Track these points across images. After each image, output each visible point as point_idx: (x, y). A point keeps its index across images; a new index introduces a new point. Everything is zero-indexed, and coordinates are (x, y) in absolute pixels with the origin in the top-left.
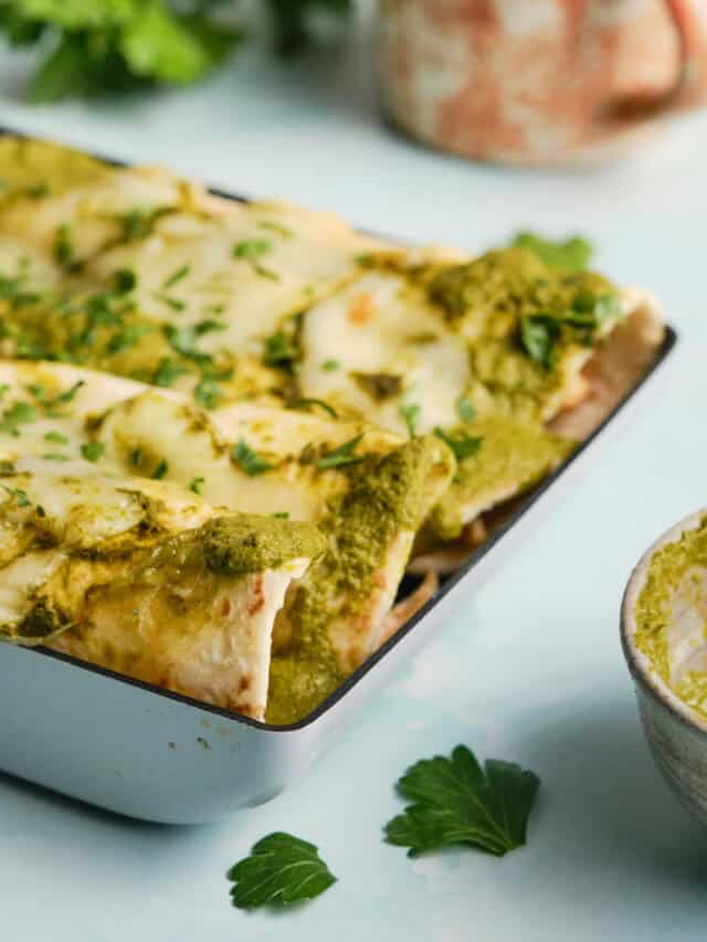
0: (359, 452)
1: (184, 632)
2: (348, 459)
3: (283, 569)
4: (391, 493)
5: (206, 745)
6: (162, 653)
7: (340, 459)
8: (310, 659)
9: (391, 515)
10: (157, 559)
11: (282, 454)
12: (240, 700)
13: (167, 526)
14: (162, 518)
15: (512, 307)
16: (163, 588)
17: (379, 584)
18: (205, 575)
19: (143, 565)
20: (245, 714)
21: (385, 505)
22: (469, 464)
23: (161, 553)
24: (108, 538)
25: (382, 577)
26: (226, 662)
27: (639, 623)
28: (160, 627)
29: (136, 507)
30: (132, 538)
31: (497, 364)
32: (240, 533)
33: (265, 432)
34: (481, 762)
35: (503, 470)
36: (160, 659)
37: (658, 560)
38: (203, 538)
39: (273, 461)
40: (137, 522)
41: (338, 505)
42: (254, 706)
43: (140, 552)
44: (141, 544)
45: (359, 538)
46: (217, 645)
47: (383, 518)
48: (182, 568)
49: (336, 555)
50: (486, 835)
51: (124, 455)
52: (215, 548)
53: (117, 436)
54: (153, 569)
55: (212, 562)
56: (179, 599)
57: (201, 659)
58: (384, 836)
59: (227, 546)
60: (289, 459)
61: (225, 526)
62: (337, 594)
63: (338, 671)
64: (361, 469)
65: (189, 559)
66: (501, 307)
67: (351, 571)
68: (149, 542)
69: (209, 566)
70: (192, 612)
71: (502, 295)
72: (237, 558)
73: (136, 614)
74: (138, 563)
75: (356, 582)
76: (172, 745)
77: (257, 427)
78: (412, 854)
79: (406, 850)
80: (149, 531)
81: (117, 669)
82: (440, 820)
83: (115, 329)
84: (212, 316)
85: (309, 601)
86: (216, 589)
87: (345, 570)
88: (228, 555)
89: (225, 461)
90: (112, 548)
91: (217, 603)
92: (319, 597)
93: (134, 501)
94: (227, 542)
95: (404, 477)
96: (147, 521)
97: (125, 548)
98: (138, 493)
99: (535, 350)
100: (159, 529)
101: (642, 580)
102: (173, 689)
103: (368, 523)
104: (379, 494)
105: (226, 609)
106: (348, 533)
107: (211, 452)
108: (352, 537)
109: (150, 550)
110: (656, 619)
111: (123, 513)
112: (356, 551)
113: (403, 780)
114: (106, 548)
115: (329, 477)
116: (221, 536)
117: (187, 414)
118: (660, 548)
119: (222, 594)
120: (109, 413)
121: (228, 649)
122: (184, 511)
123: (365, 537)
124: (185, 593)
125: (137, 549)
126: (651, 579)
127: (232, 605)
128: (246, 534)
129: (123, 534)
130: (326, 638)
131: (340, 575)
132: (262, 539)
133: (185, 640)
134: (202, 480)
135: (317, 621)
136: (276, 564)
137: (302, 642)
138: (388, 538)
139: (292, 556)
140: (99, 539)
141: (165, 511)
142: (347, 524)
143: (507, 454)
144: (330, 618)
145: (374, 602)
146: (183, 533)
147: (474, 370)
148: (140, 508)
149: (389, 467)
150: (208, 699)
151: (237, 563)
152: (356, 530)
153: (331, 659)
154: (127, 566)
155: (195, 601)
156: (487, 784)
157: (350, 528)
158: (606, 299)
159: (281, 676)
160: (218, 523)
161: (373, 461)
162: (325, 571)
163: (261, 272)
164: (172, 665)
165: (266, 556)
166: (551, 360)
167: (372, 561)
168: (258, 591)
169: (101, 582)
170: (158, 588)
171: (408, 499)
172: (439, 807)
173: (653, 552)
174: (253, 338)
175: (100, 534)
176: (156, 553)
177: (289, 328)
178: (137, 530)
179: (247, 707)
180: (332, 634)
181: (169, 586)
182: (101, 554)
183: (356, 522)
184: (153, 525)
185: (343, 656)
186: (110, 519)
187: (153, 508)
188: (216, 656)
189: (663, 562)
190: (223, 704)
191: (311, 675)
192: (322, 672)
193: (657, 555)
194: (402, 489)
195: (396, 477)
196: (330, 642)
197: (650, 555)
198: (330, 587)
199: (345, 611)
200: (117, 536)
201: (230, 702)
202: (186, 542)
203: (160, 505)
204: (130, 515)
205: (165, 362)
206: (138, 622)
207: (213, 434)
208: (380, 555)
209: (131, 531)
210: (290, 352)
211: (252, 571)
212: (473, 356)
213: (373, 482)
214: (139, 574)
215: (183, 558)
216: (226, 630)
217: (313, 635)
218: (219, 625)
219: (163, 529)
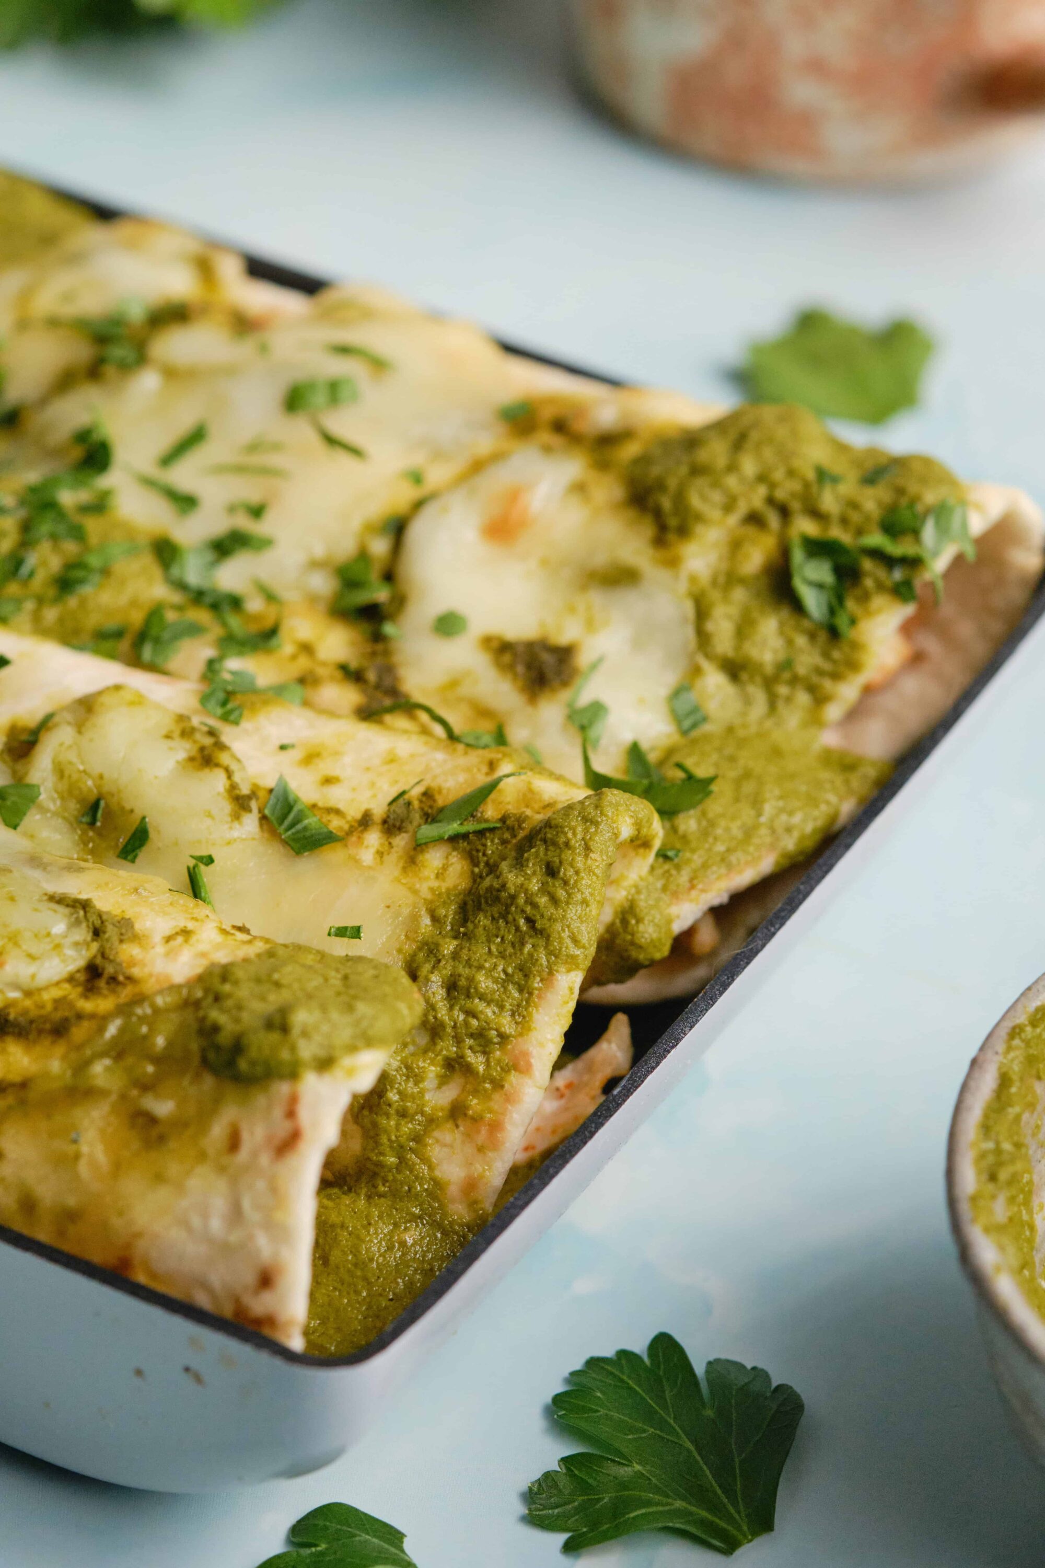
0: (490, 812)
1: (159, 1178)
2: (470, 827)
3: (338, 1072)
4: (543, 900)
5: (198, 1379)
6: (121, 1214)
7: (455, 827)
8: (395, 1194)
9: (542, 942)
10: (115, 1040)
11: (354, 813)
12: (259, 1305)
13: (136, 972)
14: (128, 952)
15: (773, 520)
16: (123, 1097)
17: (520, 1065)
18: (197, 1076)
19: (88, 1052)
20: (266, 1331)
21: (530, 921)
22: (689, 823)
23: (122, 1030)
24: (28, 993)
25: (526, 1055)
26: (234, 1238)
27: (979, 1172)
28: (117, 1168)
29: (82, 934)
30: (72, 993)
31: (744, 629)
32: (263, 998)
33: (325, 767)
34: (699, 1369)
35: (749, 833)
36: (117, 1222)
37: (1017, 1042)
38: (197, 1004)
39: (335, 824)
40: (81, 963)
41: (449, 913)
42: (283, 1317)
43: (85, 1024)
44: (87, 1006)
45: (484, 983)
46: (219, 1204)
47: (528, 947)
48: (157, 1060)
49: (443, 1013)
50: (704, 1514)
51: (73, 806)
52: (216, 1029)
53: (60, 771)
54: (107, 1062)
55: (211, 1056)
56: (151, 1120)
57: (189, 1229)
58: (522, 1510)
59: (237, 1028)
60: (365, 821)
61: (236, 983)
62: (443, 1081)
63: (445, 1215)
64: (492, 846)
65: (170, 1044)
66: (754, 519)
67: (469, 1042)
68: (102, 1004)
69: (205, 1062)
70: (173, 1144)
71: (757, 498)
72: (253, 1053)
73: (75, 1141)
74: (79, 1047)
75: (477, 1061)
76: (139, 1373)
77: (311, 758)
78: (570, 1548)
79: (562, 1537)
80: (102, 983)
81: (43, 1235)
82: (623, 1485)
83: (71, 547)
84: (243, 523)
85: (393, 1096)
86: (217, 1102)
87: (458, 1040)
88: (238, 1047)
89: (250, 822)
90: (34, 1013)
91: (218, 1131)
92: (411, 1088)
93: (77, 922)
94: (237, 1021)
95: (567, 872)
96: (99, 961)
97: (58, 1015)
98: (85, 905)
99: (812, 600)
100: (121, 978)
101: (987, 1083)
102: (141, 1278)
103: (502, 955)
104: (521, 900)
105: (234, 1143)
106: (464, 971)
107: (227, 807)
108: (471, 980)
109: (102, 1021)
110: (1013, 1160)
111: (58, 947)
112: (479, 1005)
113: (558, 1400)
114: (25, 1012)
115: (434, 858)
116: (229, 1003)
117: (187, 733)
118: (1021, 1018)
119: (228, 1114)
120: (46, 724)
121: (236, 1215)
122: (168, 939)
123: (495, 981)
124: (163, 1108)
125: (80, 1016)
126: (1004, 1081)
127: (245, 1136)
128: (275, 999)
129: (57, 984)
130: (425, 1160)
131: (448, 1048)
132: (301, 1018)
133: (163, 1194)
134: (209, 860)
135: (407, 1128)
136: (325, 1064)
137: (380, 1165)
138: (536, 983)
139: (352, 1049)
140: (14, 995)
141: (136, 938)
142: (464, 955)
143: (757, 803)
144: (431, 1122)
145: (508, 1099)
146: (161, 992)
147: (703, 638)
148: (89, 937)
149: (539, 849)
150: (202, 1300)
151: (253, 1063)
152: (480, 968)
153: (431, 1194)
154: (60, 1049)
155: (179, 1124)
156: (709, 1413)
157: (468, 964)
158: (941, 512)
159: (343, 1226)
160: (225, 973)
161: (512, 830)
162: (423, 1040)
163: (331, 441)
164: (138, 1235)
165: (307, 1050)
166: (842, 622)
167: (506, 1024)
168: (291, 1114)
169: (15, 1077)
170: (114, 1097)
171: (573, 912)
172: (623, 1459)
173: (1008, 1024)
174: (315, 565)
175: (16, 986)
176: (112, 1030)
177: (380, 547)
178: (81, 977)
179: (270, 1321)
180: (435, 1152)
181: (135, 1092)
182: (15, 1024)
183: (480, 951)
184: (110, 970)
185: (453, 1190)
186: (32, 957)
187: (111, 932)
188: (216, 1225)
189: (1027, 1043)
190: (228, 1311)
191: (396, 1225)
192: (414, 1218)
193: (1015, 1032)
194: (561, 894)
195: (551, 871)
196: (431, 1168)
197: (1003, 1032)
198: (432, 1071)
199: (457, 1112)
200: (46, 988)
201: (240, 1311)
202: (167, 1010)
203: (126, 928)
204: (70, 952)
205: (155, 613)
206: (77, 1157)
207: (229, 774)
208: (521, 1013)
209: (71, 979)
210: (381, 594)
211: (281, 1077)
212: (702, 613)
213: (512, 879)
214: (81, 1068)
215: (160, 1041)
216: (234, 1182)
217: (400, 1151)
218: (222, 1169)
219: (129, 978)
